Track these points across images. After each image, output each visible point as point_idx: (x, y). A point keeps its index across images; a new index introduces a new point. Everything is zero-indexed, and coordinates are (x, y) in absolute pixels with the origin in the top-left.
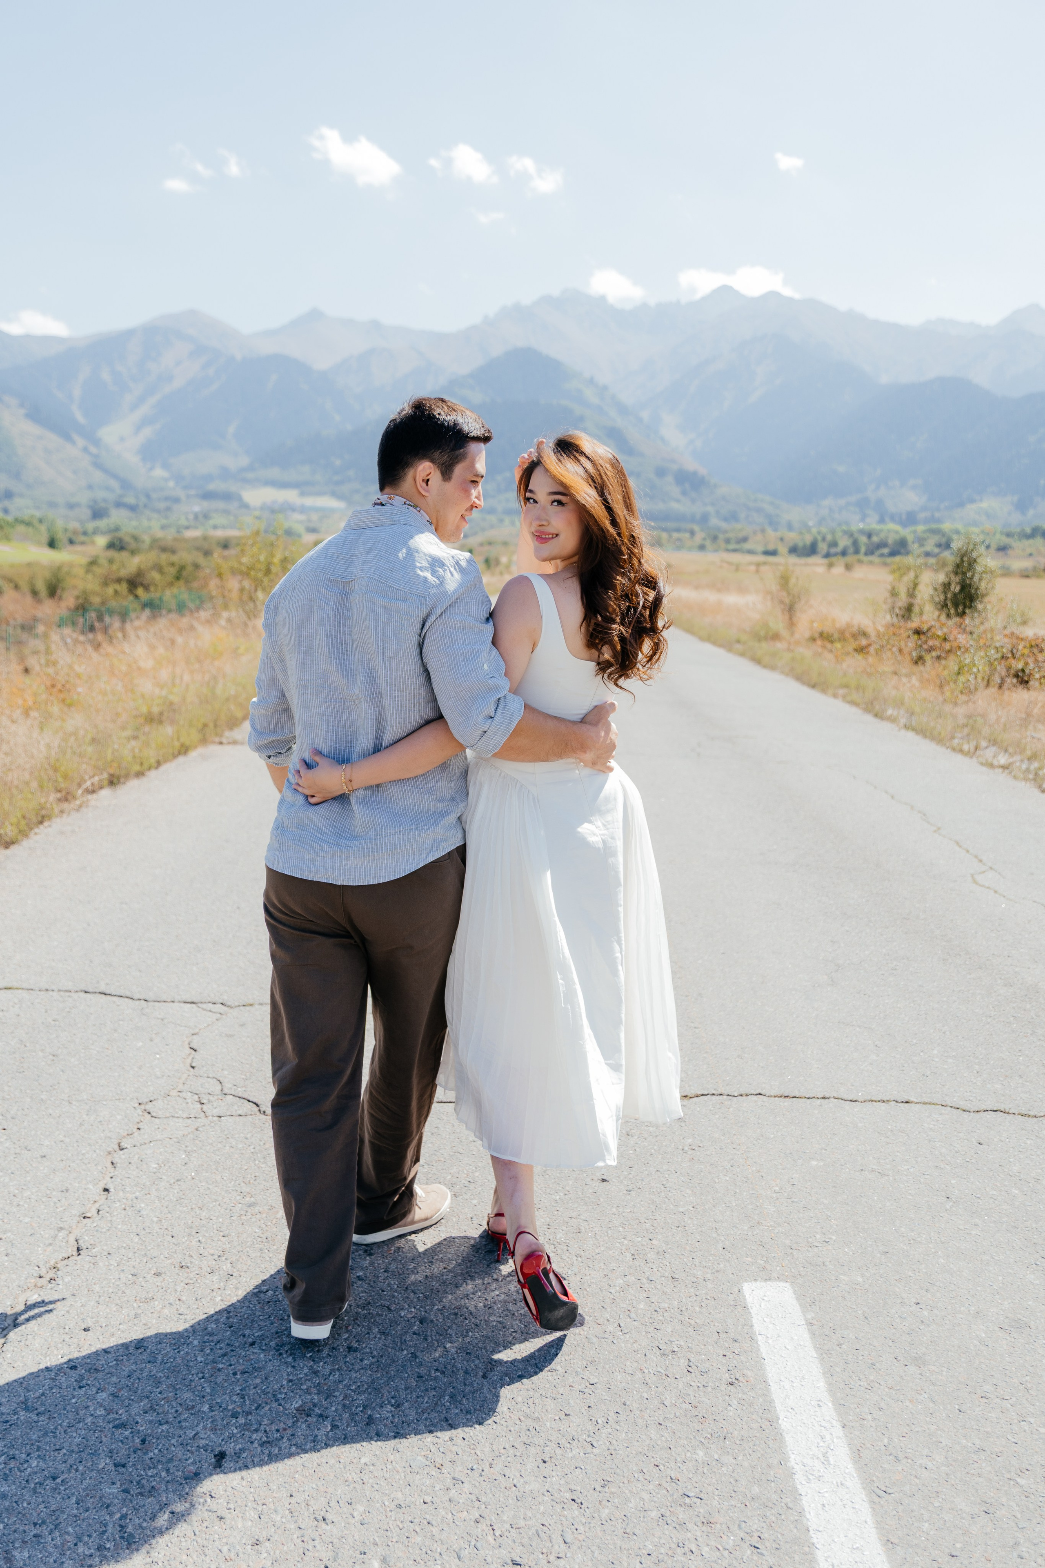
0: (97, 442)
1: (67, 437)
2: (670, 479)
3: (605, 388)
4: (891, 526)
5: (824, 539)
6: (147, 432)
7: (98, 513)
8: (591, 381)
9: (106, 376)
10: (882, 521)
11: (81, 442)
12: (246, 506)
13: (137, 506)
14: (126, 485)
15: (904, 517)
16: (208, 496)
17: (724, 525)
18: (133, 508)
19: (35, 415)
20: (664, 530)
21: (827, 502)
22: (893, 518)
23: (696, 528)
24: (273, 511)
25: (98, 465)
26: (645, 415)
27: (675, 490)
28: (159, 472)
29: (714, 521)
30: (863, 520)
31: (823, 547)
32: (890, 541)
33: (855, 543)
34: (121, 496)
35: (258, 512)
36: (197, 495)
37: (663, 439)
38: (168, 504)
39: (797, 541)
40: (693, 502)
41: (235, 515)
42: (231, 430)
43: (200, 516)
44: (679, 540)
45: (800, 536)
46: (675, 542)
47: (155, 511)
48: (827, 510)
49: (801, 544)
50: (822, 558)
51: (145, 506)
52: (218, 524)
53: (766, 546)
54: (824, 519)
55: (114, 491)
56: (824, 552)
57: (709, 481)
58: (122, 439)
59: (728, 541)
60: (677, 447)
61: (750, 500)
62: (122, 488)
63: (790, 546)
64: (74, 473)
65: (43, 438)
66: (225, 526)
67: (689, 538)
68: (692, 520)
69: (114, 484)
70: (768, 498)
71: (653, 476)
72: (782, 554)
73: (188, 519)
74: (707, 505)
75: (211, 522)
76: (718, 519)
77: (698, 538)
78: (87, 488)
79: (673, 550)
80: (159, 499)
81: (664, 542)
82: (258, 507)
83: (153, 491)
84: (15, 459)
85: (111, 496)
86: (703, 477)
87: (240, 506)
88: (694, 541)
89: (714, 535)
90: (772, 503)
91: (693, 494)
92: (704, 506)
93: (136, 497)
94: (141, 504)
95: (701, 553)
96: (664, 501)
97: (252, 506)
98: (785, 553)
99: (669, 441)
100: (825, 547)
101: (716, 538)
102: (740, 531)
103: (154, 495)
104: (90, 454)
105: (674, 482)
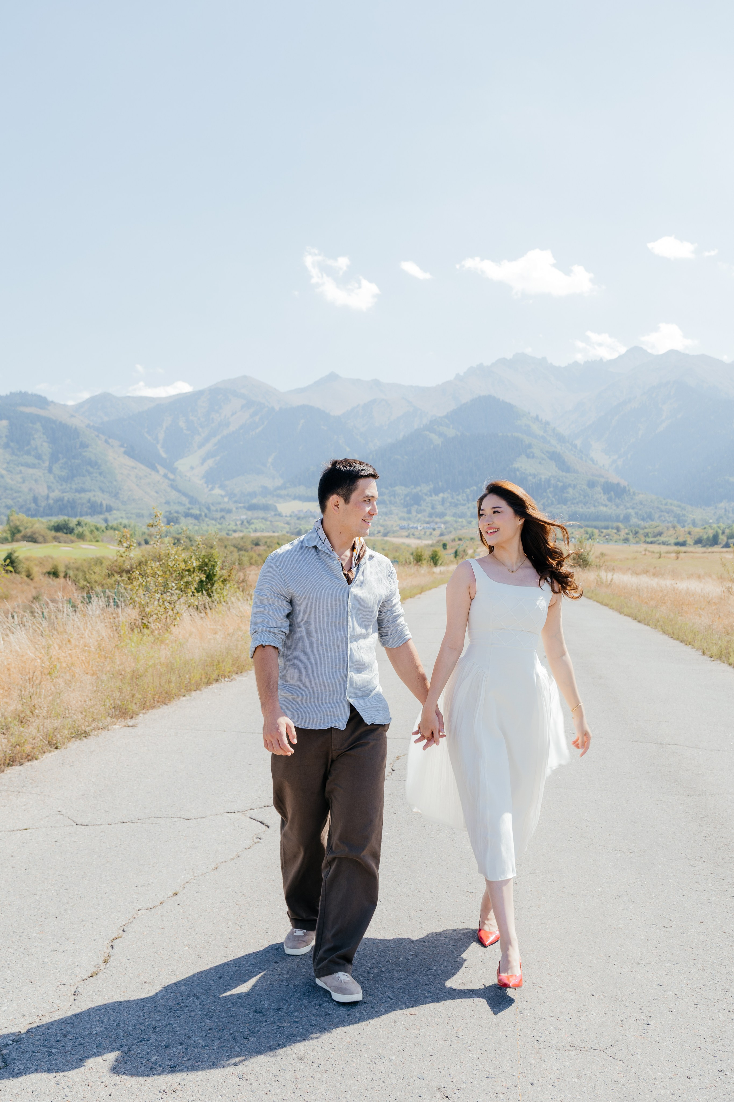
0: (174, 471)
1: (153, 468)
2: (599, 489)
3: (547, 423)
5: (723, 533)
6: (210, 463)
7: (171, 521)
8: (537, 419)
9: (182, 424)
11: (162, 471)
12: (280, 515)
13: (200, 515)
14: (193, 501)
16: (252, 508)
17: (642, 523)
18: (196, 517)
19: (131, 453)
20: (596, 527)
21: (722, 505)
23: (621, 526)
24: (299, 518)
25: (174, 487)
26: (578, 442)
27: (603, 498)
28: (217, 491)
29: (634, 520)
31: (723, 539)
34: (189, 509)
35: (288, 519)
36: (244, 507)
37: (592, 460)
38: (223, 514)
39: (701, 534)
40: (618, 506)
41: (271, 522)
42: (270, 460)
43: (245, 523)
44: (609, 535)
45: (704, 531)
46: (604, 536)
47: (213, 519)
48: (723, 511)
49: (705, 537)
50: (723, 547)
51: (206, 516)
52: (258, 528)
53: (677, 539)
54: (721, 517)
55: (184, 505)
56: (724, 543)
57: (629, 490)
58: (192, 468)
59: (646, 535)
60: (603, 466)
61: (662, 504)
62: (190, 503)
63: (696, 539)
64: (157, 492)
65: (136, 468)
66: (263, 529)
67: (616, 533)
68: (617, 520)
69: (185, 500)
70: (676, 502)
71: (585, 487)
72: (690, 545)
73: (236, 525)
74: (628, 508)
75: (253, 526)
76: (638, 518)
77: (623, 534)
78: (165, 503)
79: (604, 542)
80: (217, 511)
81: (596, 536)
82: (288, 515)
83: (212, 504)
84: (115, 483)
85: (181, 509)
86: (625, 487)
87: (275, 515)
88: (620, 535)
89: (635, 531)
90: (679, 506)
91: (617, 500)
92: (626, 509)
93: (200, 509)
94: (203, 514)
95: (626, 545)
96: (594, 506)
97: (284, 514)
98: (692, 544)
99: (597, 461)
100: (725, 539)
101: (636, 533)
102: (656, 527)
103: (213, 508)
104: (169, 479)
105: (602, 492)
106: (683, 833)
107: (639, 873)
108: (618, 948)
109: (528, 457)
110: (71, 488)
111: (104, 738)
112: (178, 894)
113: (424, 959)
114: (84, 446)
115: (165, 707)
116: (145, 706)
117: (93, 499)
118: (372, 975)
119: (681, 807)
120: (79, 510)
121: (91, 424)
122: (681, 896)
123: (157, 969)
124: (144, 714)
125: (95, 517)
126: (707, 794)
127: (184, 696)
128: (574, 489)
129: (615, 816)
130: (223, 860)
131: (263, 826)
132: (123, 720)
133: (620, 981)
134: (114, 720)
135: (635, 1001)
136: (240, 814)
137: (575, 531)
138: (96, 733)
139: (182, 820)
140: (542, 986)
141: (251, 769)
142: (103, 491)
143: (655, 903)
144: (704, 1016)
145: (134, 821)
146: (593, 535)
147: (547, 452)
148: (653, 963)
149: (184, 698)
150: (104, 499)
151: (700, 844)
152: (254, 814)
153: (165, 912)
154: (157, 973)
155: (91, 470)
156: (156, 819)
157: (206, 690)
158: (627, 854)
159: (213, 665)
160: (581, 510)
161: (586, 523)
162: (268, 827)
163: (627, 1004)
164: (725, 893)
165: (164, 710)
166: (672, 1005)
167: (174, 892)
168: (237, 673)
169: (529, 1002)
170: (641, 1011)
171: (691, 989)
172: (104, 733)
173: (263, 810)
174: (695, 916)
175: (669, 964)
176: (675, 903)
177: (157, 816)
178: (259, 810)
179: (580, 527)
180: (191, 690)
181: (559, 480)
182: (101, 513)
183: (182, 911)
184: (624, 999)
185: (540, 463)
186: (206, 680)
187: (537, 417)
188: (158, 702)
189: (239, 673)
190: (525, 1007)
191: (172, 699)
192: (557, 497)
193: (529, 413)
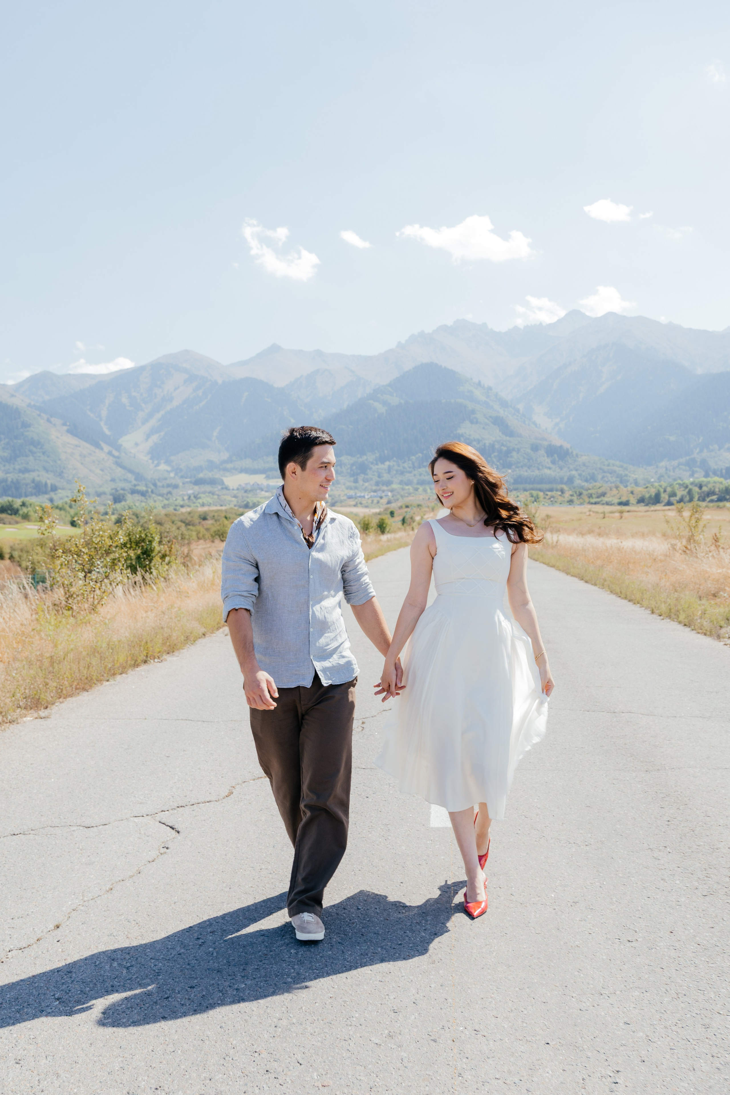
0: (118, 448)
1: (97, 446)
2: (542, 452)
3: (490, 389)
4: (716, 479)
5: (665, 491)
6: (155, 438)
7: (117, 499)
8: (479, 384)
9: (125, 400)
10: (707, 475)
11: (106, 448)
12: (227, 488)
13: (147, 491)
14: (139, 477)
15: (724, 471)
16: (198, 482)
17: (585, 484)
18: (143, 494)
19: (74, 431)
20: (540, 490)
21: (663, 464)
22: (715, 473)
23: (565, 487)
24: (246, 491)
25: (119, 464)
26: (521, 407)
27: (547, 461)
28: (163, 467)
29: (578, 482)
30: (692, 475)
31: (664, 497)
32: (717, 490)
33: (690, 492)
34: (135, 485)
35: (235, 492)
36: (191, 482)
37: (535, 424)
38: (170, 489)
39: (644, 493)
40: (561, 468)
41: (218, 495)
42: (215, 434)
43: (192, 497)
44: (553, 497)
45: (646, 490)
46: (549, 499)
47: (160, 495)
48: (664, 469)
49: (647, 496)
50: (665, 505)
51: (152, 492)
52: (205, 502)
53: (620, 498)
54: (663, 476)
55: (130, 482)
56: (666, 501)
57: (572, 453)
58: (137, 444)
59: (590, 496)
60: (546, 429)
61: (604, 465)
62: (136, 479)
63: (638, 498)
64: (102, 470)
65: (79, 446)
66: (210, 503)
67: (560, 495)
68: (561, 482)
69: (130, 477)
70: (618, 463)
71: (529, 451)
72: (633, 504)
73: (183, 500)
74: (572, 470)
75: (200, 501)
76: (581, 480)
77: (567, 495)
78: (111, 481)
79: (549, 505)
80: (163, 486)
81: (541, 499)
82: (235, 488)
83: (159, 480)
84: (59, 462)
85: (127, 486)
86: (568, 450)
87: (222, 488)
88: (564, 497)
89: (579, 492)
90: (621, 467)
91: (560, 463)
92: (570, 471)
93: (146, 486)
94: (150, 490)
95: (570, 506)
96: (539, 469)
97: (231, 488)
98: (635, 503)
99: (540, 425)
100: (667, 497)
101: (580, 494)
102: (599, 488)
103: (159, 484)
104: (113, 456)
105: (546, 455)
106: (644, 818)
107: (597, 871)
108: (576, 973)
109: (472, 422)
110: (14, 469)
111: (12, 733)
112: (60, 927)
113: (345, 1002)
114: (26, 425)
115: (85, 694)
116: (61, 695)
117: (37, 479)
118: (280, 1030)
119: (639, 786)
120: (24, 491)
121: (33, 403)
122: (646, 898)
123: (15, 1035)
124: (61, 703)
125: (40, 497)
126: (667, 768)
127: (108, 681)
128: (518, 453)
129: (568, 800)
130: (120, 879)
131: (173, 832)
132: (34, 712)
133: (579, 1021)
134: (24, 711)
135: (598, 1049)
136: (149, 817)
137: (521, 494)
138: (3, 727)
139: (81, 828)
140: (485, 1034)
141: (169, 762)
142: (47, 470)
143: (617, 910)
144: (683, 1066)
145: (26, 833)
146: (538, 498)
147: (490, 417)
148: (618, 992)
149: (108, 683)
150: (49, 479)
151: (663, 830)
152: (164, 817)
153: (40, 953)
154: (14, 1041)
155: (34, 449)
156: (52, 829)
157: (133, 673)
158: (582, 847)
159: (140, 646)
160: (526, 474)
161: (531, 486)
162: (178, 832)
163: (589, 1054)
164: (696, 891)
165: (84, 697)
166: (643, 1052)
167: (56, 923)
168: (168, 653)
169: (469, 1059)
170: (606, 1063)
171: (666, 1027)
172: (12, 727)
173: (176, 812)
174: (663, 924)
175: (637, 993)
176: (640, 908)
177: (53, 825)
178: (171, 811)
179: (525, 490)
180: (114, 674)
181: (503, 445)
182: (46, 493)
183: (60, 950)
184: (585, 1047)
185: (484, 428)
186: (133, 663)
187: (480, 382)
188: (76, 689)
189: (171, 653)
190: (465, 1066)
191: (93, 685)
192: (501, 461)
193: (471, 379)
